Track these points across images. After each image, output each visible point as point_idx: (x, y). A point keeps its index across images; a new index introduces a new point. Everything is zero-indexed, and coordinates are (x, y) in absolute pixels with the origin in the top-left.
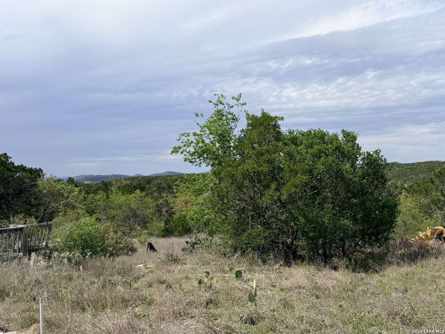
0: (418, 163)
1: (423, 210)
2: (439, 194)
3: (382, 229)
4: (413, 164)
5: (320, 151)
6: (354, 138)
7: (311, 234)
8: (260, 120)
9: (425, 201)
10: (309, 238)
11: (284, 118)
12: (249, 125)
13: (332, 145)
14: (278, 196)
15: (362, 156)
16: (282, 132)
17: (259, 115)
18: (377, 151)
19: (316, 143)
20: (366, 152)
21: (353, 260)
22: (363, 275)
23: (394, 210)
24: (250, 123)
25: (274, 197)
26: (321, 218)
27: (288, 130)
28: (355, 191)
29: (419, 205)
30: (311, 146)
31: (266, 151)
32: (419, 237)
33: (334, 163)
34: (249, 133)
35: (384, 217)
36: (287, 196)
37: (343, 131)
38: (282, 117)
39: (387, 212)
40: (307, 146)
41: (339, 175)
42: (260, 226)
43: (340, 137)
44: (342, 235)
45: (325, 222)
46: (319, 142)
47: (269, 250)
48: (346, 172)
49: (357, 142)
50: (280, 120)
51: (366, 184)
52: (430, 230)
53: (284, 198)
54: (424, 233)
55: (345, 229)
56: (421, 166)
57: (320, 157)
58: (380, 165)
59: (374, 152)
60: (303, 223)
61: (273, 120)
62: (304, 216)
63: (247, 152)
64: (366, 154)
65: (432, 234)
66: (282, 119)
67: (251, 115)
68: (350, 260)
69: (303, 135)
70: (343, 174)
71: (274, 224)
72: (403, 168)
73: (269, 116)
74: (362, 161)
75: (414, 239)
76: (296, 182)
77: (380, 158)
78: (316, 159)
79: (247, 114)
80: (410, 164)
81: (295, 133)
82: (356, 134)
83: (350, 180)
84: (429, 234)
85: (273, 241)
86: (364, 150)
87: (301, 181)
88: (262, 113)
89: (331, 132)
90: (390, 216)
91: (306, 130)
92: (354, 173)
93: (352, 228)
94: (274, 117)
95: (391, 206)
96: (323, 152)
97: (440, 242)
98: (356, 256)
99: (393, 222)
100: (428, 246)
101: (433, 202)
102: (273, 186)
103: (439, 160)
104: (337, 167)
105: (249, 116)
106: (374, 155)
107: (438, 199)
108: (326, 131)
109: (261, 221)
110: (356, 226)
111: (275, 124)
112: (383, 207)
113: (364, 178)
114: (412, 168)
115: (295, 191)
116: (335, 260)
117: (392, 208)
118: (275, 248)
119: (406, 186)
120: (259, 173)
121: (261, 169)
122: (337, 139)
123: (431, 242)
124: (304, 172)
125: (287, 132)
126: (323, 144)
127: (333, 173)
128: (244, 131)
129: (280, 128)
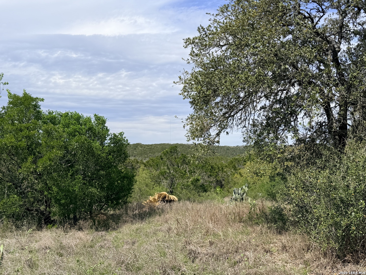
0: (155, 144)
1: (154, 180)
2: (166, 168)
3: (123, 195)
4: (151, 145)
5: (75, 131)
6: (104, 122)
7: (63, 201)
8: (21, 99)
9: (156, 173)
10: (60, 205)
11: (44, 100)
12: (10, 103)
13: (86, 126)
14: (34, 168)
15: (110, 137)
16: (43, 112)
17: (21, 95)
18: (121, 133)
19: (72, 123)
20: (113, 134)
21: (96, 221)
22: (104, 233)
23: (132, 180)
24: (11, 101)
25: (30, 169)
26: (73, 187)
27: (48, 110)
28: (103, 165)
29: (152, 176)
30: (67, 126)
31: (25, 127)
32: (149, 200)
33: (86, 141)
34: (9, 110)
35: (124, 185)
36: (42, 169)
37: (95, 115)
38: (43, 99)
39: (126, 182)
40: (64, 125)
41: (90, 151)
42: (16, 196)
43: (93, 120)
44: (89, 201)
45: (75, 190)
46: (75, 123)
47: (24, 217)
48: (96, 149)
49: (106, 125)
50: (40, 101)
51: (111, 159)
52: (158, 194)
53: (39, 170)
54: (153, 197)
55: (92, 196)
56: (157, 147)
57: (75, 136)
58: (123, 145)
59: (119, 134)
60: (56, 192)
61: (34, 100)
62: (58, 186)
63: (7, 128)
64: (113, 135)
65: (159, 197)
66: (43, 100)
67: (13, 94)
68: (94, 221)
69: (61, 116)
70: (94, 150)
71: (30, 193)
72: (144, 147)
73: (31, 96)
74: (110, 141)
75: (145, 202)
76: (52, 156)
77: (123, 139)
78: (71, 137)
79: (9, 93)
80: (150, 145)
81: (54, 114)
82: (105, 118)
83: (99, 156)
84: (156, 198)
85: (28, 209)
86: (111, 132)
87: (56, 155)
88: (23, 94)
89: (85, 115)
90: (128, 185)
91: (64, 112)
92: (103, 150)
93: (98, 194)
94: (35, 98)
95: (130, 177)
96: (77, 131)
97: (164, 203)
98: (99, 217)
99: (130, 189)
100: (155, 207)
101: (161, 174)
102: (30, 159)
103: (169, 143)
104: (89, 144)
105: (11, 95)
106: (119, 136)
107: (165, 172)
108: (82, 114)
109: (17, 191)
110: (102, 193)
111: (36, 104)
112: (124, 177)
113: (110, 154)
114: (151, 148)
115: (50, 164)
116: (81, 222)
117: (131, 178)
118: (29, 215)
119: (145, 161)
120: (16, 147)
121: (19, 143)
122: (90, 122)
123: (157, 204)
124: (60, 148)
125: (47, 112)
126: (78, 124)
127: (85, 149)
128: (5, 108)
129: (40, 108)
